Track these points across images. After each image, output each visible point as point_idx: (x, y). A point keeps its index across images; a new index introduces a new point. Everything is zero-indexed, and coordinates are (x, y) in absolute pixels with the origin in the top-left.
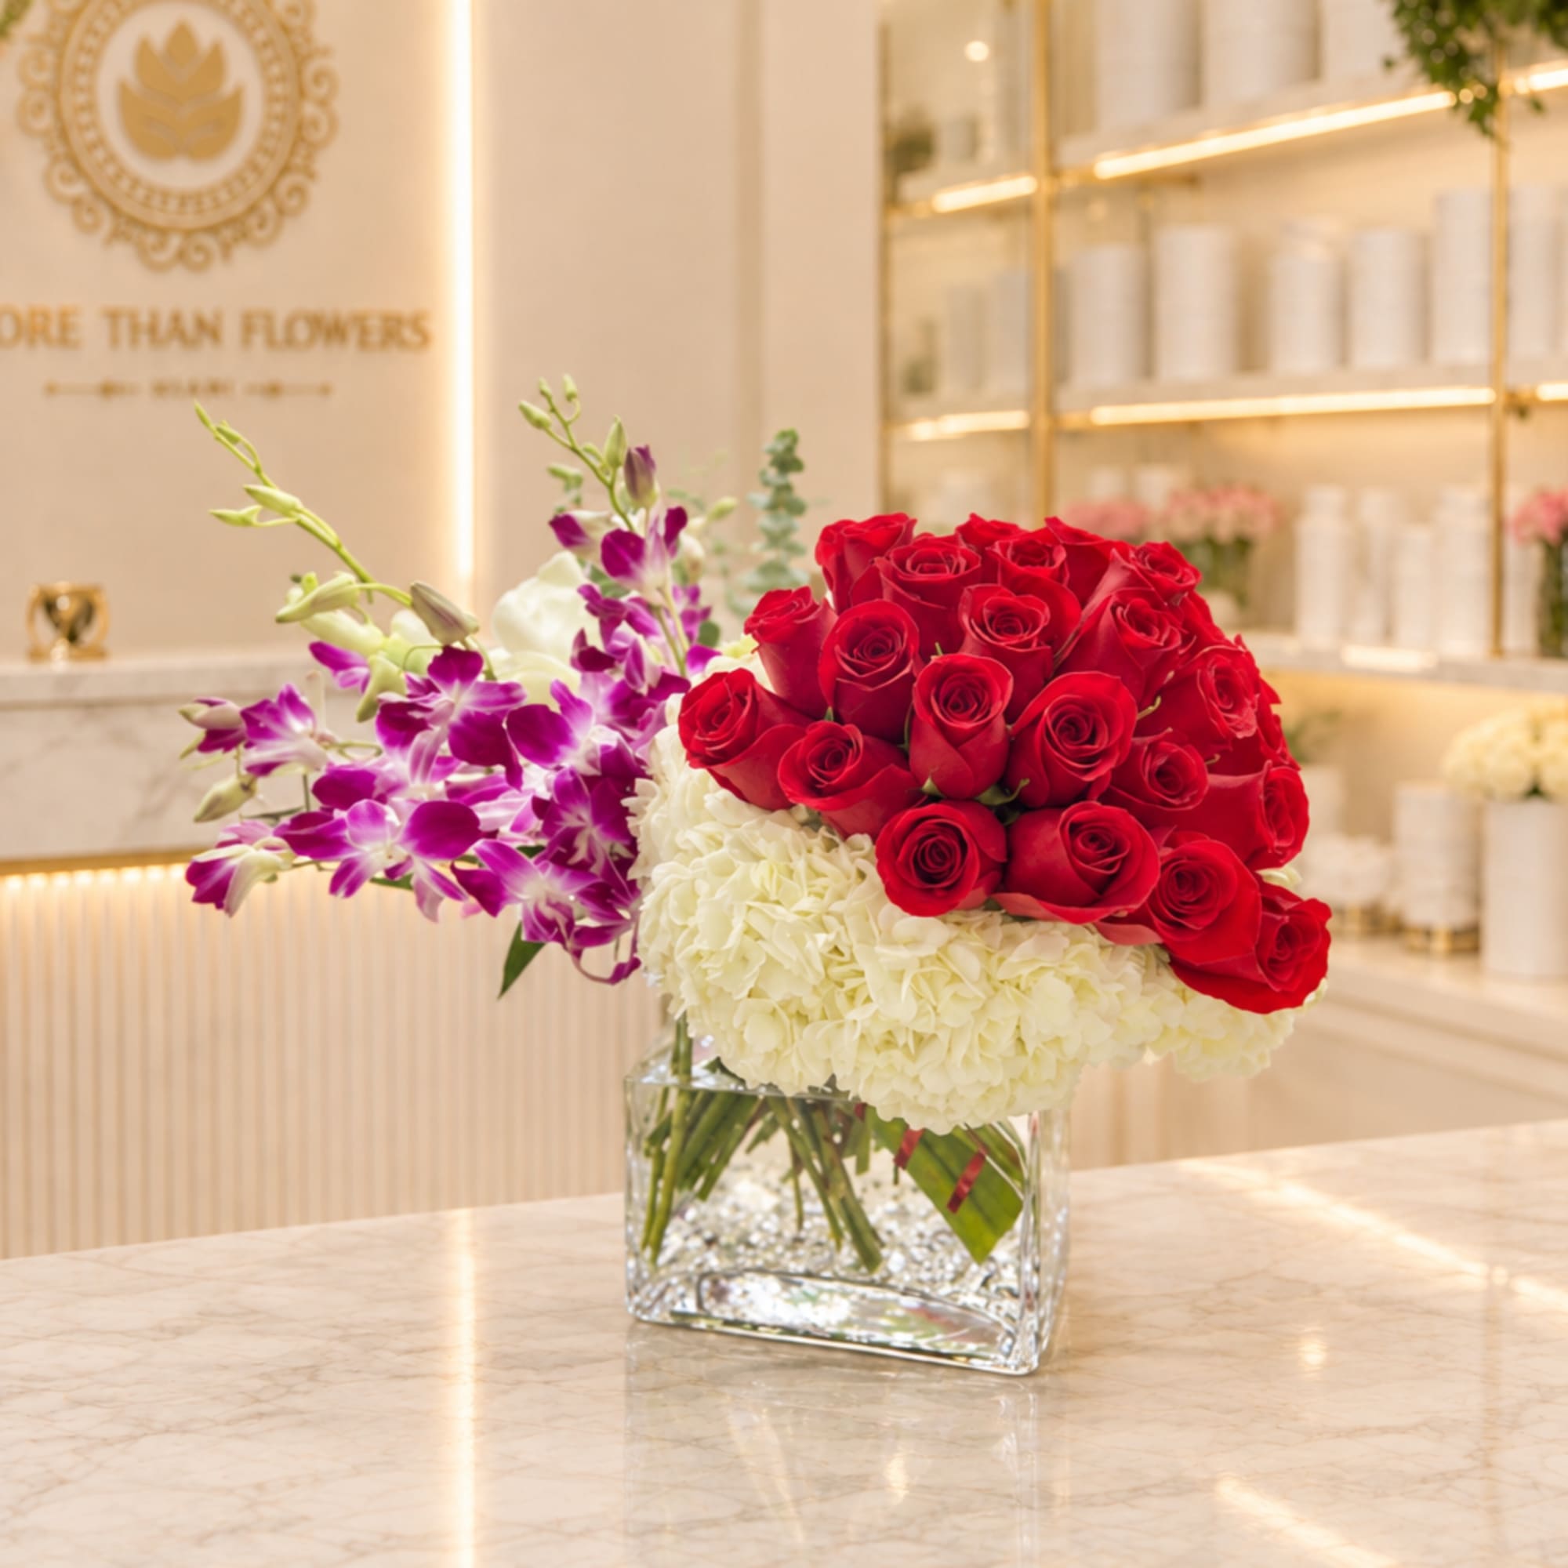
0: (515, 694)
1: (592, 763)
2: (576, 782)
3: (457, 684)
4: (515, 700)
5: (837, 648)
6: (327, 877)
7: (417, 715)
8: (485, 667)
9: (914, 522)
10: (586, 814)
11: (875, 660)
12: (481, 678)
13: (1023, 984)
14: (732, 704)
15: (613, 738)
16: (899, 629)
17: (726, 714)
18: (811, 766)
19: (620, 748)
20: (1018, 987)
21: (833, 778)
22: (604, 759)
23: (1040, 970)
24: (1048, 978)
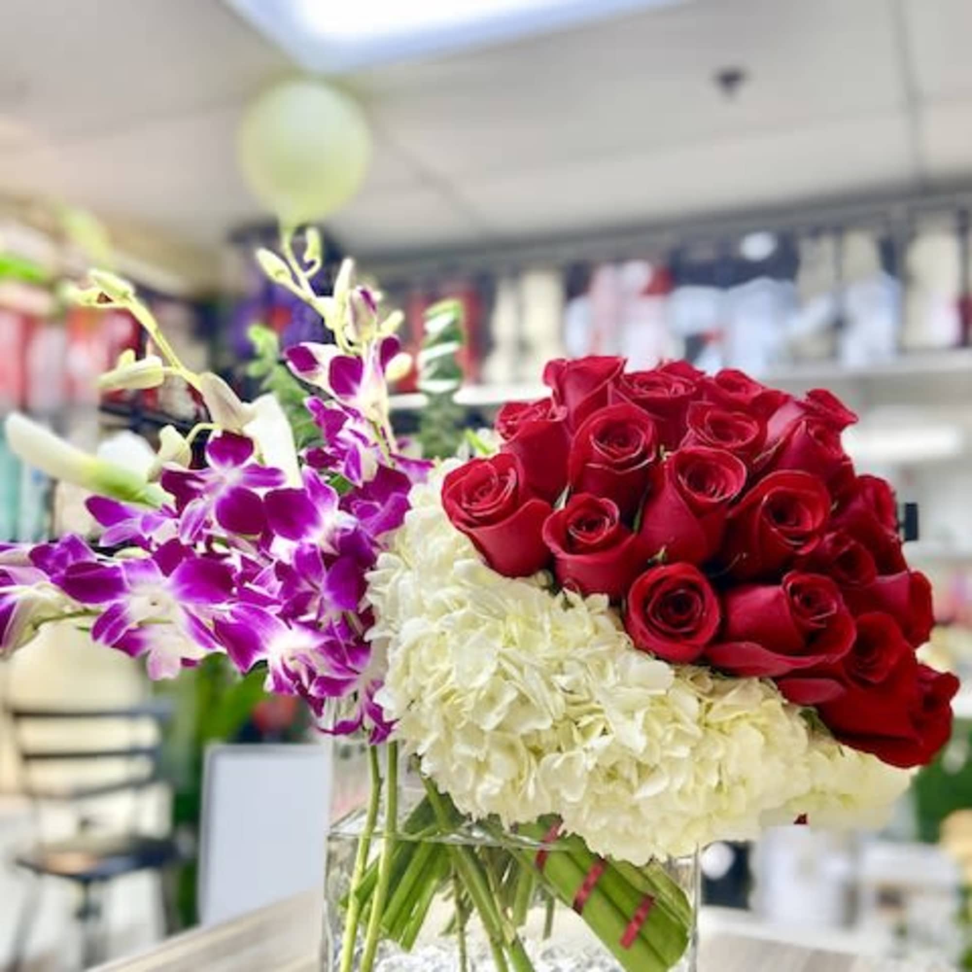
0: (278, 478)
1: (332, 543)
2: (314, 554)
3: (230, 463)
4: (278, 483)
5: (592, 437)
6: (89, 622)
7: (195, 485)
8: (256, 452)
9: (625, 362)
10: (322, 585)
11: (622, 449)
12: (252, 460)
13: (726, 729)
14: (495, 481)
15: (351, 523)
16: (644, 428)
17: (490, 489)
18: (572, 527)
19: (356, 533)
20: (721, 730)
21: (593, 538)
22: (343, 540)
23: (739, 718)
24: (744, 724)
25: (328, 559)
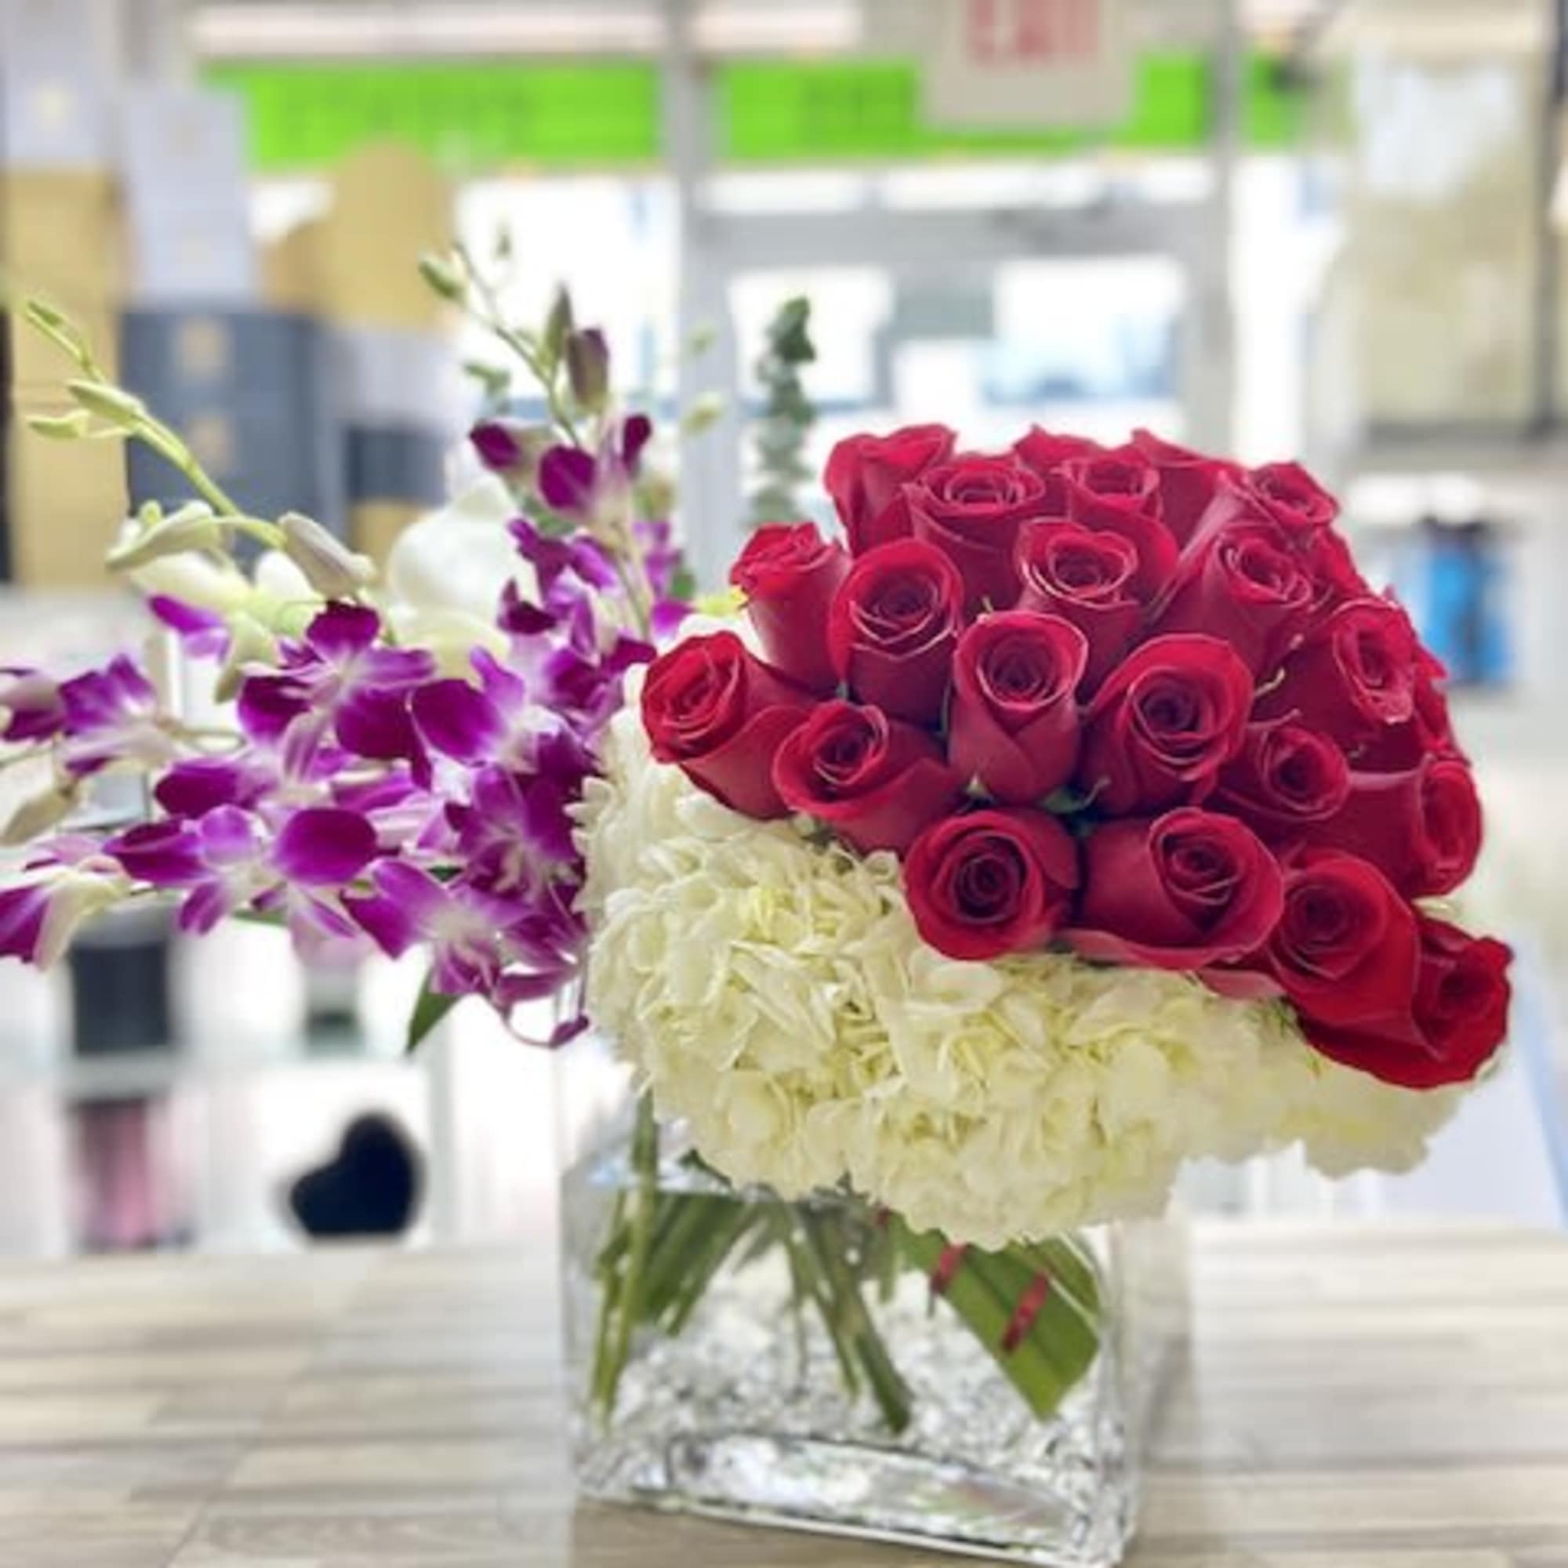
0: (425, 664)
1: (526, 757)
2: (504, 781)
3: (346, 651)
4: (423, 673)
5: (853, 604)
7: (292, 692)
8: (382, 631)
9: (955, 436)
10: (517, 824)
11: (903, 619)
12: (377, 644)
13: (1102, 1051)
14: (712, 677)
15: (554, 723)
16: (936, 578)
17: (705, 691)
18: (818, 759)
19: (562, 737)
20: (1093, 1054)
21: (846, 777)
22: (542, 753)
23: (1125, 1032)
24: (1134, 1042)
25: (522, 779)
